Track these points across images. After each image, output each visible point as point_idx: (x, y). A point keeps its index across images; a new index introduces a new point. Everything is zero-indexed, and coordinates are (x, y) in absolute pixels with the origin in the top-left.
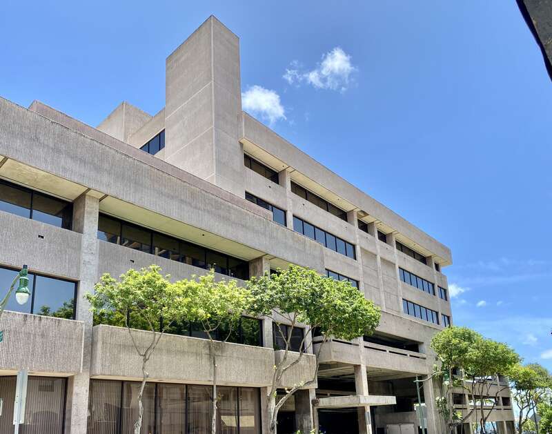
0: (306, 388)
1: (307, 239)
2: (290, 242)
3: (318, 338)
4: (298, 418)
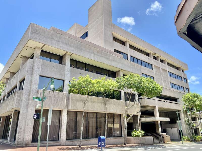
0: (137, 114)
1: (135, 64)
2: (129, 65)
3: (140, 97)
4: (134, 125)
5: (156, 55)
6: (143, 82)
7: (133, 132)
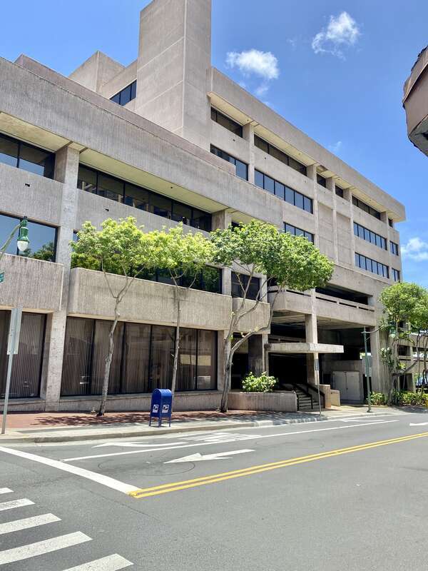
0: (259, 333)
1: (268, 193)
2: (251, 197)
3: (273, 288)
4: (251, 360)
5: (326, 174)
6: (286, 246)
7: (248, 380)
